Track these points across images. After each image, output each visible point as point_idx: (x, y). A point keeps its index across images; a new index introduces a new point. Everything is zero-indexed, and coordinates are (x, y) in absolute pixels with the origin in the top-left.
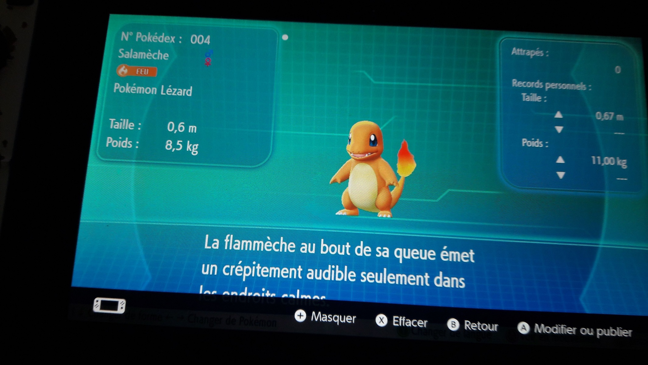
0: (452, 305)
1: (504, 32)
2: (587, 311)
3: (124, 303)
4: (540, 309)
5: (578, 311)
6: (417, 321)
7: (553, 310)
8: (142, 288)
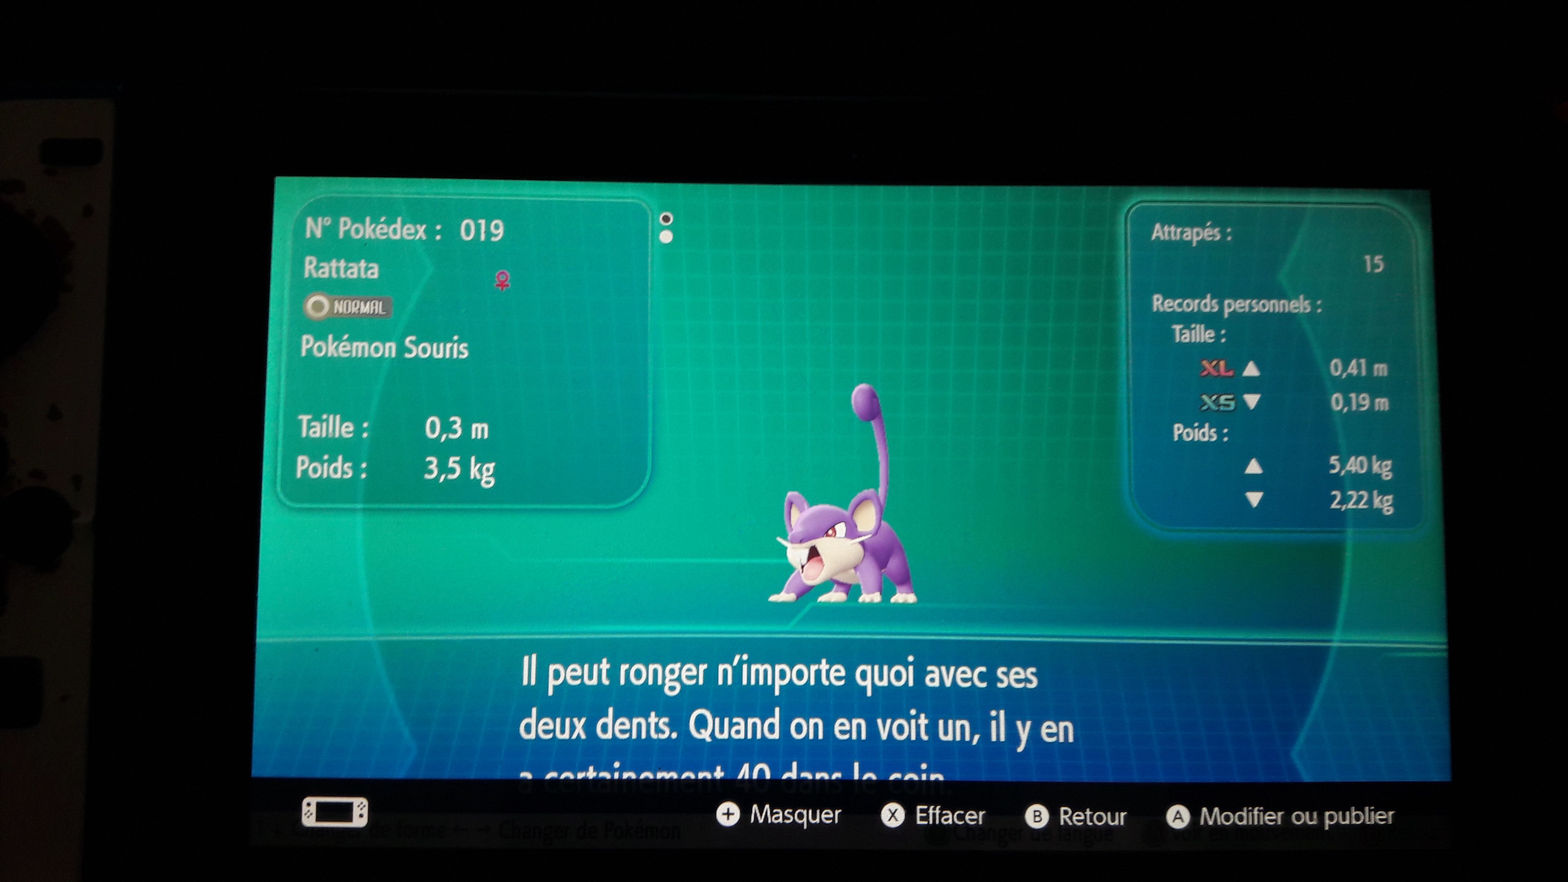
0: (1034, 777)
1: (1135, 188)
2: (1307, 778)
3: (364, 806)
4: (1211, 778)
5: (1287, 778)
6: (965, 813)
7: (1237, 778)
8: (400, 774)
